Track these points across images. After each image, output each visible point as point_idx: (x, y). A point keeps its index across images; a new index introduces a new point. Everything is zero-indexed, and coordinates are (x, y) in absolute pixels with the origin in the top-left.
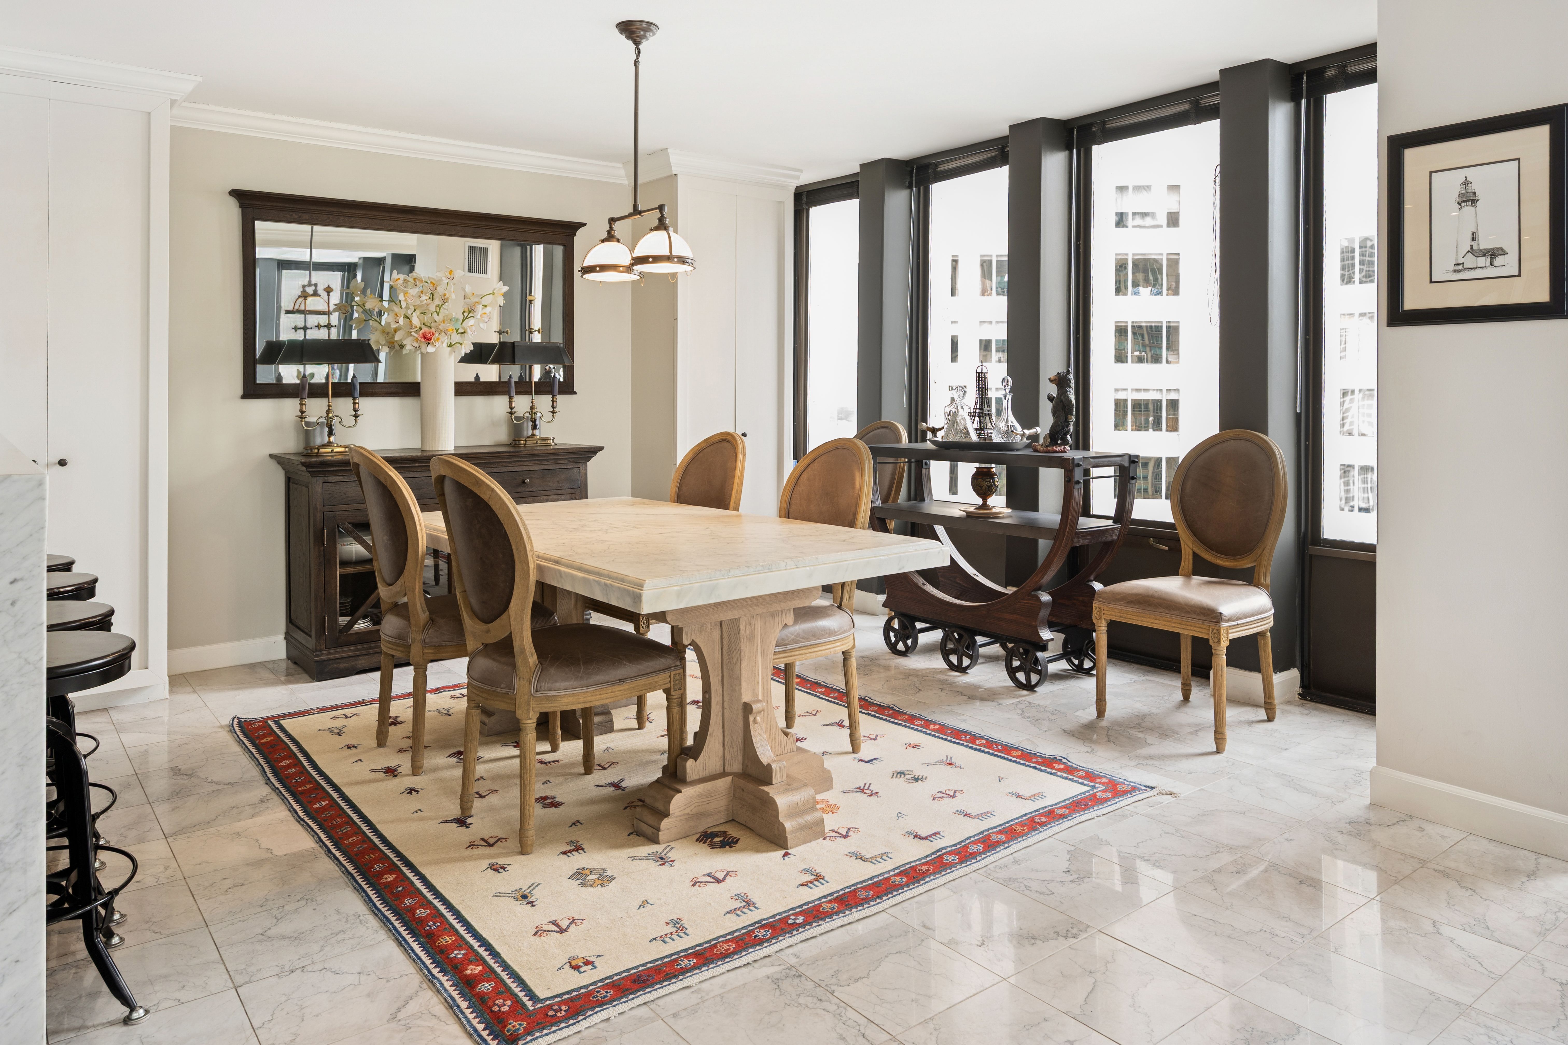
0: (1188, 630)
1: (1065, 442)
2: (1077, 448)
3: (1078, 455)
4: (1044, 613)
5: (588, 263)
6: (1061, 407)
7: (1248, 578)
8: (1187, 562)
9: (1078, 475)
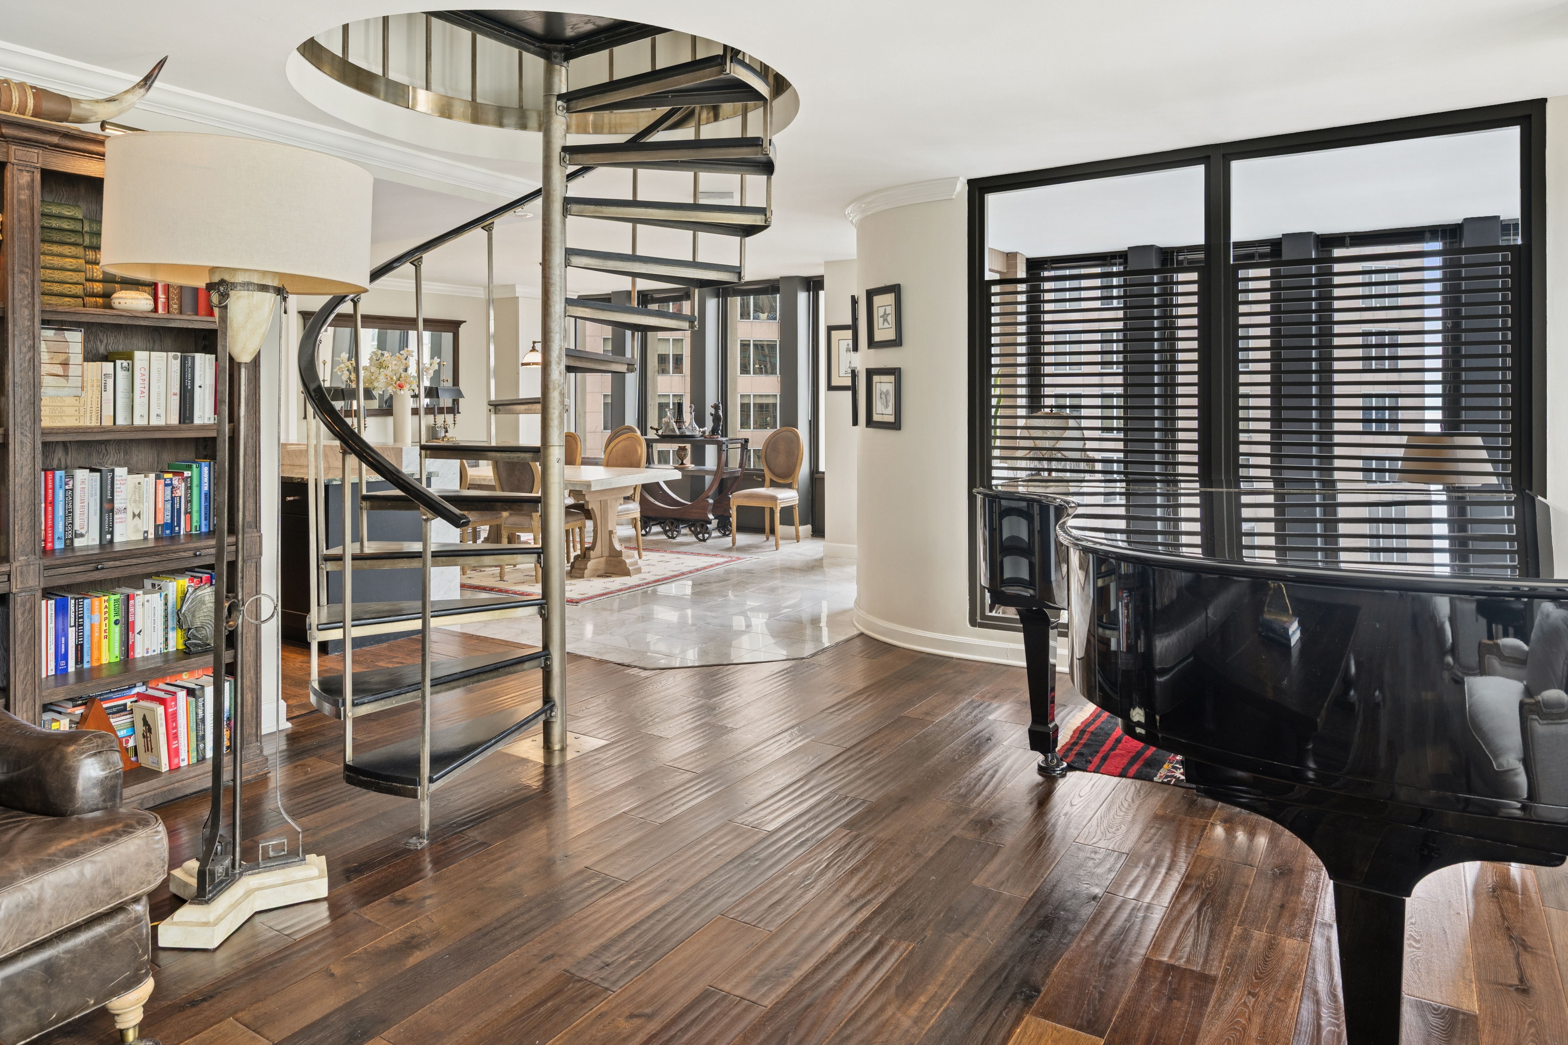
0: (767, 505)
1: (718, 434)
2: (722, 436)
3: (724, 439)
4: (710, 507)
5: (525, 361)
6: (716, 418)
7: (789, 486)
8: (767, 482)
9: (724, 447)
